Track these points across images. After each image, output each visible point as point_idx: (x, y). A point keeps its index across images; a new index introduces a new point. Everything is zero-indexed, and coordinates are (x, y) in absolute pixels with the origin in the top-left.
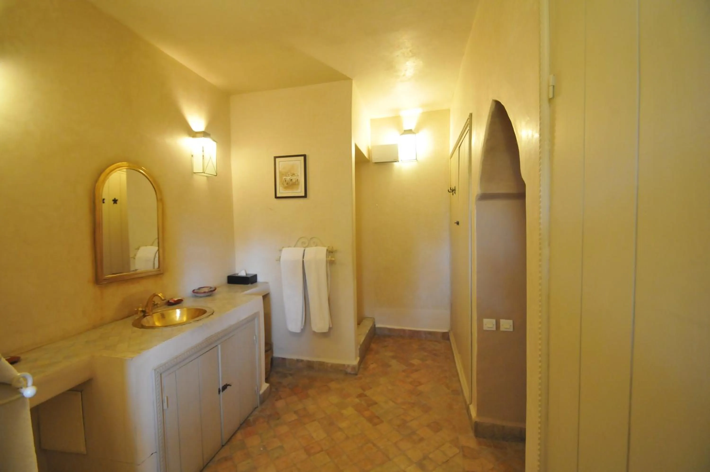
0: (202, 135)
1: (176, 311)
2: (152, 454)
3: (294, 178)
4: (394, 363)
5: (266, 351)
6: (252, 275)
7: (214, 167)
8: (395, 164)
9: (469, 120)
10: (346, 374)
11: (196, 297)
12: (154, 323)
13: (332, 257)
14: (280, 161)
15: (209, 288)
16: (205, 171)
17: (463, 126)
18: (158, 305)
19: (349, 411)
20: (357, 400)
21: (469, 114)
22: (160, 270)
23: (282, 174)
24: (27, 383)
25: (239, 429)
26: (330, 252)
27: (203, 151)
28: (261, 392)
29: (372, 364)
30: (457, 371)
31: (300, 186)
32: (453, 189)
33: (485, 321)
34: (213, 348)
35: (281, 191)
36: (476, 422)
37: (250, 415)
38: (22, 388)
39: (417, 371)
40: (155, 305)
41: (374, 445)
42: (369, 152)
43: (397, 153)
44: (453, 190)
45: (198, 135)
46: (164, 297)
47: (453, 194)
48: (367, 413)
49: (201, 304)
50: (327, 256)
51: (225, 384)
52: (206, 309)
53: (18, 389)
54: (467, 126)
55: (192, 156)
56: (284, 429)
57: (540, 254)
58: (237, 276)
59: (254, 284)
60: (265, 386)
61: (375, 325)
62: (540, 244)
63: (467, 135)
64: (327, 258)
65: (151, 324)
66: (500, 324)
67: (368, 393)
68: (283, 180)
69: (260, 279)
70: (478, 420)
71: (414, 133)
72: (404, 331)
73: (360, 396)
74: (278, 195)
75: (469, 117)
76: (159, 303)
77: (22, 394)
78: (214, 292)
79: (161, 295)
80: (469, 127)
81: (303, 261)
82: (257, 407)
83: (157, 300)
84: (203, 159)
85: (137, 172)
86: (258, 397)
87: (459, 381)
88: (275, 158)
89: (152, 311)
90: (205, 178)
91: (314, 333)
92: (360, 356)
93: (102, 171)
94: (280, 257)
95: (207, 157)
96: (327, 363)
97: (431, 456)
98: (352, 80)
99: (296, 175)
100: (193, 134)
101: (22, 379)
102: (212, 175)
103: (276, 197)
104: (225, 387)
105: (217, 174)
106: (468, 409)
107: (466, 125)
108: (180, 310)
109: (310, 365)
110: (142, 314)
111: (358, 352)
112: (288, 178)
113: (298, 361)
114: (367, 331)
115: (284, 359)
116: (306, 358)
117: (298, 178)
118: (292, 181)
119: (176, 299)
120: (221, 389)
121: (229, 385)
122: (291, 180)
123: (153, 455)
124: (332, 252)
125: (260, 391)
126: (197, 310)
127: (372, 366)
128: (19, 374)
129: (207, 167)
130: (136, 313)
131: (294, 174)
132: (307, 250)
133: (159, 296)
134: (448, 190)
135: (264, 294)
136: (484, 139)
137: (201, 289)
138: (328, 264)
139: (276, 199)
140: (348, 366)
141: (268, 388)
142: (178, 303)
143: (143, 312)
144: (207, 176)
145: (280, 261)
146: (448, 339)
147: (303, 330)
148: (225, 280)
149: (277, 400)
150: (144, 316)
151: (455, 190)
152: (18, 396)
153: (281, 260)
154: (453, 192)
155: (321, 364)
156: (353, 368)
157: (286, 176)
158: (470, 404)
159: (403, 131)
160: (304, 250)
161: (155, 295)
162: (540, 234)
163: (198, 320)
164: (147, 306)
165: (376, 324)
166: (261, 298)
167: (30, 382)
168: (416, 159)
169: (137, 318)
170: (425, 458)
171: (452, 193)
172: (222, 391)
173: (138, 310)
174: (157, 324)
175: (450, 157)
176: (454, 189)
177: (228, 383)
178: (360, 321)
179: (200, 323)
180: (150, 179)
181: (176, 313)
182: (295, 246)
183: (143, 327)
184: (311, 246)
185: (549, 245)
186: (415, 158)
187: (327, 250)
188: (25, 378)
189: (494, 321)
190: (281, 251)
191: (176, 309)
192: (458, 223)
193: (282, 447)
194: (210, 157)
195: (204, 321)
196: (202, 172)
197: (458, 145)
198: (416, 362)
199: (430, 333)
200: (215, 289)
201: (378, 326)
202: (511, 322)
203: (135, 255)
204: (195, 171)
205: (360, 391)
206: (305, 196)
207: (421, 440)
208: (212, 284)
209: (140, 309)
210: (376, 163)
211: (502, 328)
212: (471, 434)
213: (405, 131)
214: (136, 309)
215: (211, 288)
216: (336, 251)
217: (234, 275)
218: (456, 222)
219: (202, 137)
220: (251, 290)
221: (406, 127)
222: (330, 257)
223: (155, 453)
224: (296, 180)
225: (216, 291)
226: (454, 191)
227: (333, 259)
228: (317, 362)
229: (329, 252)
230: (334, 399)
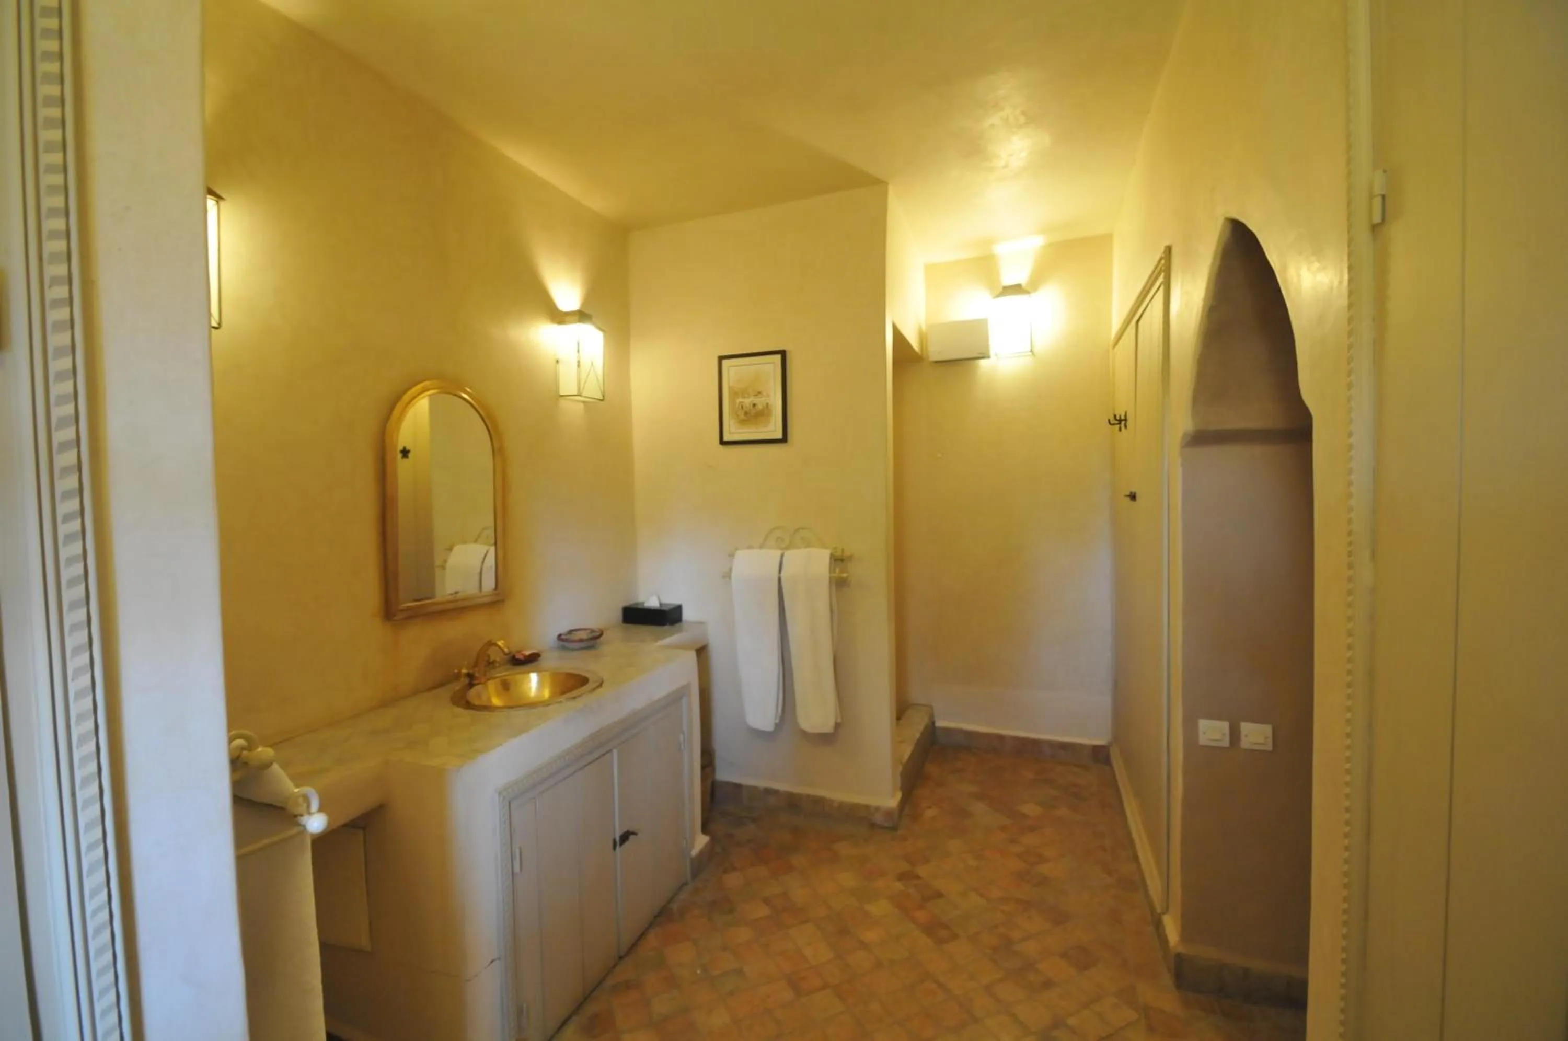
0: (577, 318)
1: (529, 677)
2: (492, 962)
3: (760, 402)
4: (979, 809)
5: (703, 767)
6: (671, 607)
7: (598, 379)
8: (983, 363)
9: (1163, 262)
10: (873, 826)
11: (563, 648)
12: (489, 700)
13: (842, 572)
14: (730, 367)
15: (588, 631)
16: (581, 391)
17: (1150, 272)
18: (497, 665)
19: (880, 908)
20: (899, 886)
21: (1162, 249)
22: (497, 595)
23: (734, 394)
24: (309, 807)
25: (651, 925)
26: (838, 560)
27: (578, 351)
28: (694, 852)
29: (930, 807)
30: (1129, 835)
31: (773, 418)
32: (1120, 416)
33: (1203, 724)
34: (604, 755)
35: (733, 430)
36: (1178, 956)
37: (671, 900)
38: (302, 815)
39: (1032, 829)
40: (491, 664)
41: (940, 985)
42: (922, 338)
43: (987, 339)
44: (1120, 421)
45: (568, 318)
46: (508, 648)
47: (1120, 429)
48: (921, 916)
49: (577, 663)
50: (832, 570)
51: (625, 830)
52: (588, 675)
53: (296, 816)
54: (1159, 274)
55: (557, 362)
56: (743, 934)
57: (1350, 579)
58: (640, 607)
59: (677, 625)
60: (702, 841)
61: (933, 723)
62: (1350, 554)
63: (1157, 294)
64: (830, 572)
65: (484, 702)
66: (1240, 732)
67: (922, 871)
68: (737, 406)
69: (688, 615)
70: (1181, 949)
71: (1028, 292)
72: (1001, 738)
73: (902, 877)
74: (726, 439)
75: (1163, 255)
76: (498, 659)
77: (304, 826)
78: (598, 641)
79: (502, 644)
80: (1165, 278)
81: (779, 580)
82: (685, 884)
83: (494, 655)
84: (579, 366)
85: (455, 398)
86: (688, 864)
87: (1136, 858)
88: (721, 359)
89: (485, 675)
90: (582, 405)
91: (804, 734)
92: (902, 789)
93: (399, 398)
94: (731, 570)
95: (585, 364)
96: (831, 801)
97: (1071, 1021)
98: (886, 184)
99: (764, 394)
100: (559, 317)
101: (301, 800)
102: (594, 399)
103: (723, 442)
104: (625, 837)
105: (603, 396)
106: (1158, 925)
107: (1156, 272)
108: (538, 676)
109: (793, 803)
110: (467, 681)
111: (899, 779)
112: (748, 401)
113: (768, 792)
114: (917, 735)
115: (738, 786)
116: (782, 786)
117: (767, 401)
118: (756, 407)
119: (527, 653)
120: (618, 839)
121: (634, 833)
122: (754, 405)
123: (494, 962)
124: (842, 560)
125: (690, 850)
126: (570, 676)
127: (930, 813)
128: (296, 790)
129: (585, 382)
130: (457, 677)
131: (760, 393)
132: (788, 554)
133: (499, 647)
134: (1109, 420)
135: (698, 646)
136: (1204, 307)
137: (575, 632)
138: (834, 587)
139: (721, 447)
140: (877, 809)
141: (706, 845)
142: (530, 661)
143: (470, 676)
144: (584, 402)
145: (730, 577)
146: (1107, 761)
147: (778, 726)
148: (619, 615)
149: (725, 872)
150: (471, 685)
151: (1125, 420)
152: (295, 830)
153: (733, 575)
154: (1120, 424)
155: (819, 801)
156: (889, 813)
157: (744, 397)
158: (1164, 914)
159: (1001, 289)
160: (782, 556)
161: (491, 644)
162: (1350, 533)
163: (574, 698)
164: (476, 665)
165: (936, 719)
166: (692, 655)
167: (315, 805)
168: (1031, 351)
169: (458, 688)
170: (1058, 1023)
171: (1118, 426)
172: (621, 844)
173: (459, 673)
174: (496, 701)
175: (1111, 343)
176: (1123, 418)
177: (631, 830)
178: (902, 709)
179: (579, 703)
180: (482, 413)
181: (530, 681)
182: (761, 547)
183: (469, 705)
184: (797, 547)
185: (1373, 555)
186: (1029, 349)
187: (832, 556)
188: (307, 799)
189: (1225, 726)
190: (732, 555)
191: (529, 672)
192: (1133, 497)
193: (739, 972)
194: (592, 364)
195: (586, 699)
196: (576, 393)
197: (1134, 316)
198: (1031, 809)
199: (1064, 746)
200: (601, 635)
201: (940, 723)
202: (1267, 729)
203: (445, 561)
204: (562, 394)
205: (905, 866)
206: (784, 440)
207: (1048, 984)
208: (593, 623)
209: (464, 671)
210: (936, 362)
211: (1245, 743)
212: (1167, 980)
213: (1005, 288)
214: (456, 671)
215: (592, 631)
216: (850, 558)
217: (635, 606)
218: (1128, 493)
219: (576, 323)
220: (673, 638)
221: (1008, 280)
222: (837, 570)
223: (497, 961)
224: (765, 405)
225: (604, 636)
226: (1123, 423)
227: (845, 575)
228: (808, 796)
229: (836, 560)
230: (847, 879)
